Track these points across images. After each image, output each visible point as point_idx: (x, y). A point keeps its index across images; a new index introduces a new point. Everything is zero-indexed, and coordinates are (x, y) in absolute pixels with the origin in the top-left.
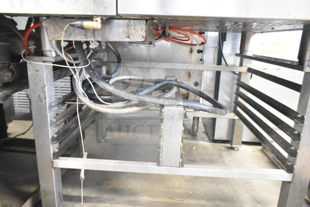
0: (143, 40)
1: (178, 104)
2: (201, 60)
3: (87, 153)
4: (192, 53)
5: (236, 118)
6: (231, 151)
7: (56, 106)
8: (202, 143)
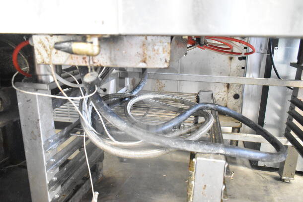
0: (166, 66)
1: (216, 152)
2: (243, 68)
3: (97, 193)
4: (233, 60)
5: (289, 144)
6: (280, 183)
7: (56, 141)
8: (242, 168)
